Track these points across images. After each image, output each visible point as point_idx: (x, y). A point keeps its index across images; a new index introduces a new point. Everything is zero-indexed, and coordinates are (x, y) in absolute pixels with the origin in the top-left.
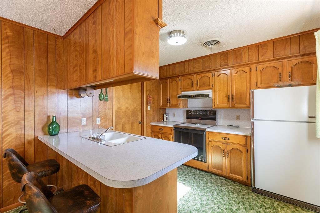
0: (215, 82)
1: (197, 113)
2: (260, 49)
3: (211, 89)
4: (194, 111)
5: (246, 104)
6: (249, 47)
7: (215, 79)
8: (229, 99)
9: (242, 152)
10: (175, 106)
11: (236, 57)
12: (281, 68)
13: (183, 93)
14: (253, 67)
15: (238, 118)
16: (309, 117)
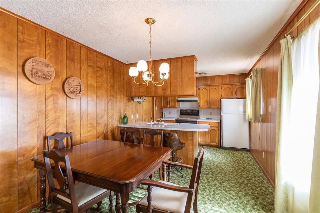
0: (200, 93)
1: (187, 111)
2: (223, 78)
3: (198, 97)
4: (185, 110)
5: (217, 106)
6: (218, 76)
7: (200, 91)
8: (208, 103)
9: (216, 131)
10: (174, 107)
11: (212, 81)
12: (232, 89)
13: (179, 98)
14: (220, 87)
15: (211, 114)
16: (243, 112)
